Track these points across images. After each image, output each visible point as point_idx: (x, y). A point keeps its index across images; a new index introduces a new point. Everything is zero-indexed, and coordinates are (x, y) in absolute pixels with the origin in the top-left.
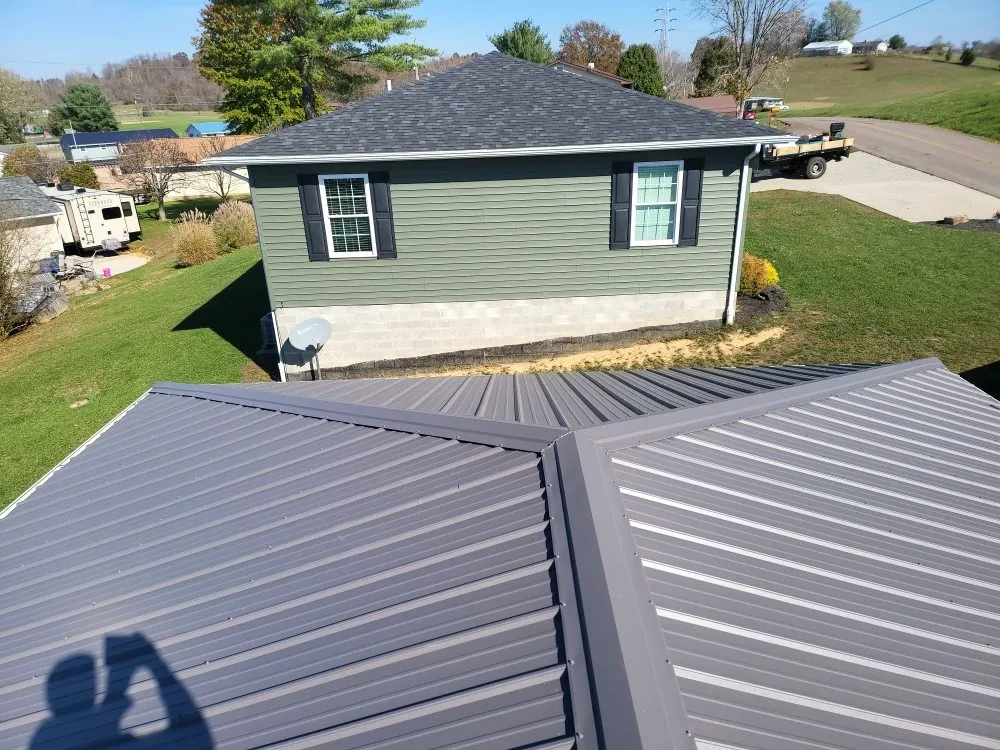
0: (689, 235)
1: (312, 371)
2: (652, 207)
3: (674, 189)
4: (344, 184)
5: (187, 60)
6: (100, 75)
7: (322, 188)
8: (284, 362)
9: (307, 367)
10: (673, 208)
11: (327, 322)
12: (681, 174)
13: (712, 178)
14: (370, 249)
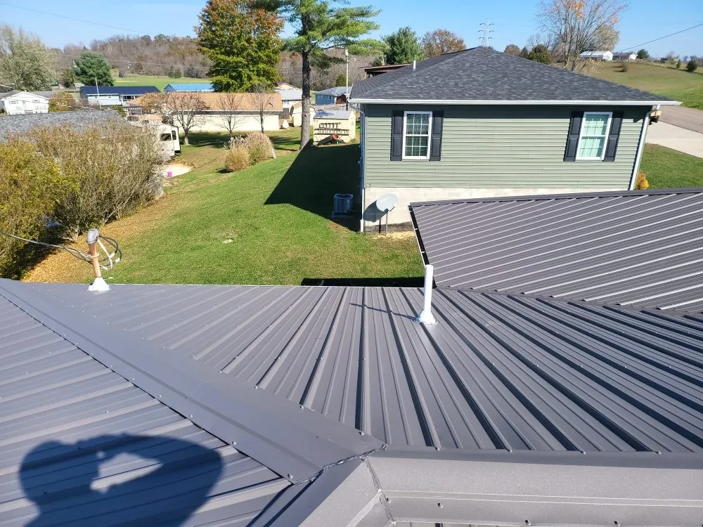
0: (611, 155)
1: (380, 226)
2: (591, 138)
3: (604, 128)
4: (418, 117)
5: (150, 40)
6: (89, 47)
7: (405, 118)
8: (365, 219)
9: (377, 223)
10: (602, 139)
11: (395, 196)
12: (610, 120)
13: (627, 123)
14: (426, 155)
